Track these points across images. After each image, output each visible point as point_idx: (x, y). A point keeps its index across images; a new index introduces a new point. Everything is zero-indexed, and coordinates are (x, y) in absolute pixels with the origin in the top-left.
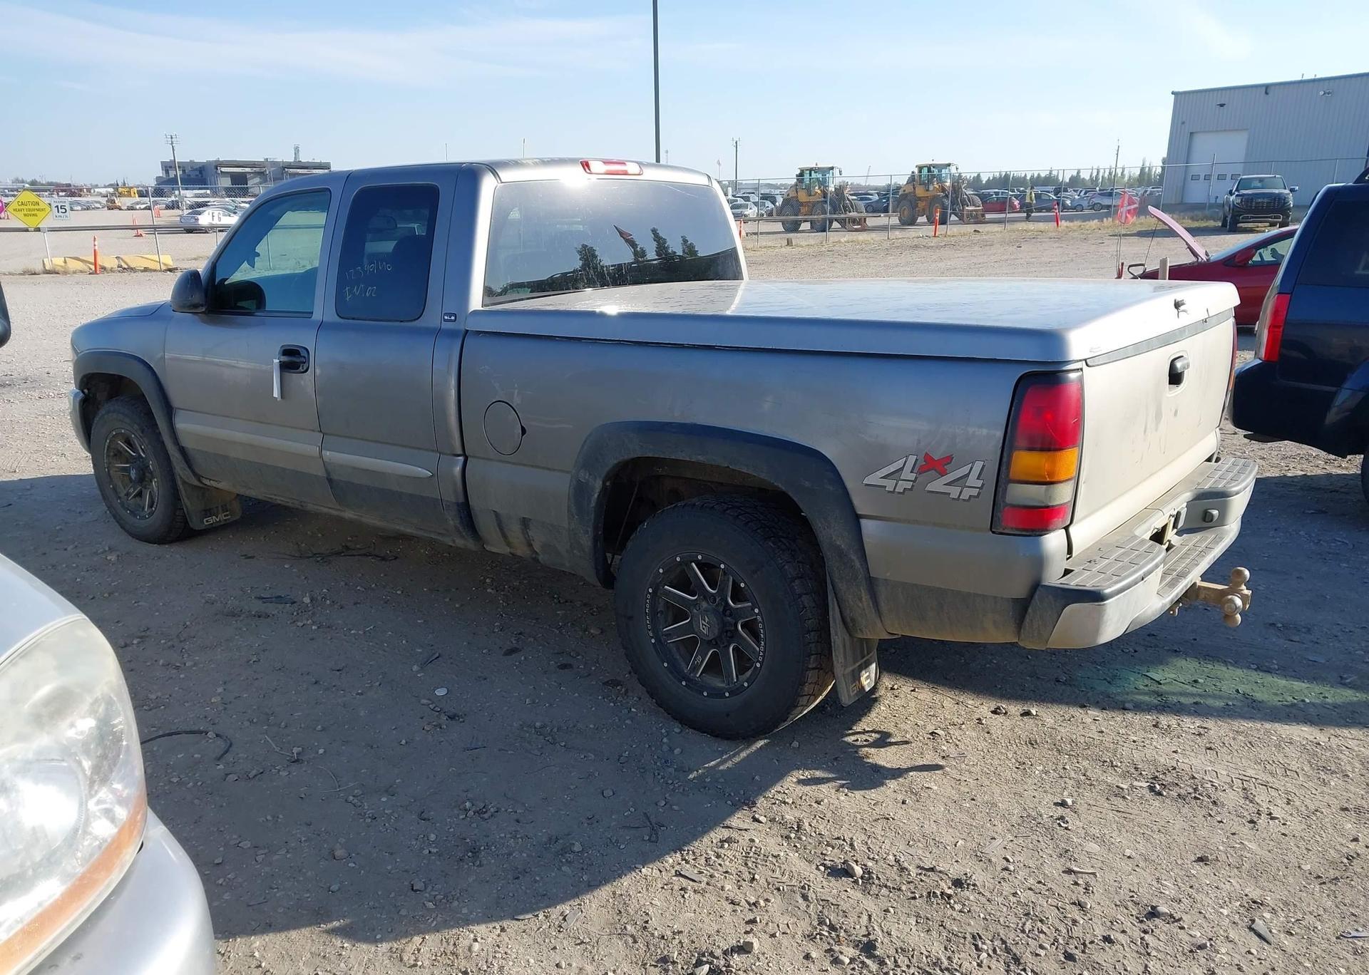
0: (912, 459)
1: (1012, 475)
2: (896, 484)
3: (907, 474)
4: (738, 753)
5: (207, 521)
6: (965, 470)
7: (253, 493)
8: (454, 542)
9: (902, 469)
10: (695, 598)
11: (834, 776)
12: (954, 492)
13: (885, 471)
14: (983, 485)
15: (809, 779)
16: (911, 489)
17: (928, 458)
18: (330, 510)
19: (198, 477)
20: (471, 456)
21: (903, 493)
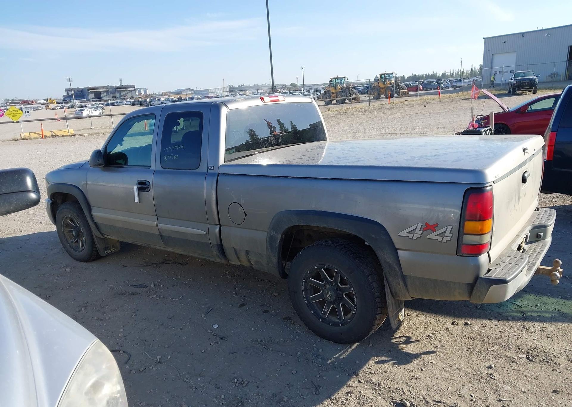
0: (420, 225)
1: (465, 232)
2: (413, 236)
3: (418, 231)
4: (347, 350)
5: (106, 252)
6: (444, 229)
7: (126, 241)
8: (216, 260)
9: (416, 229)
10: (323, 283)
11: (390, 359)
12: (440, 239)
13: (408, 230)
14: (452, 236)
15: (379, 361)
16: (420, 238)
17: (427, 224)
18: (161, 248)
19: (102, 234)
20: (222, 225)
21: (416, 239)
